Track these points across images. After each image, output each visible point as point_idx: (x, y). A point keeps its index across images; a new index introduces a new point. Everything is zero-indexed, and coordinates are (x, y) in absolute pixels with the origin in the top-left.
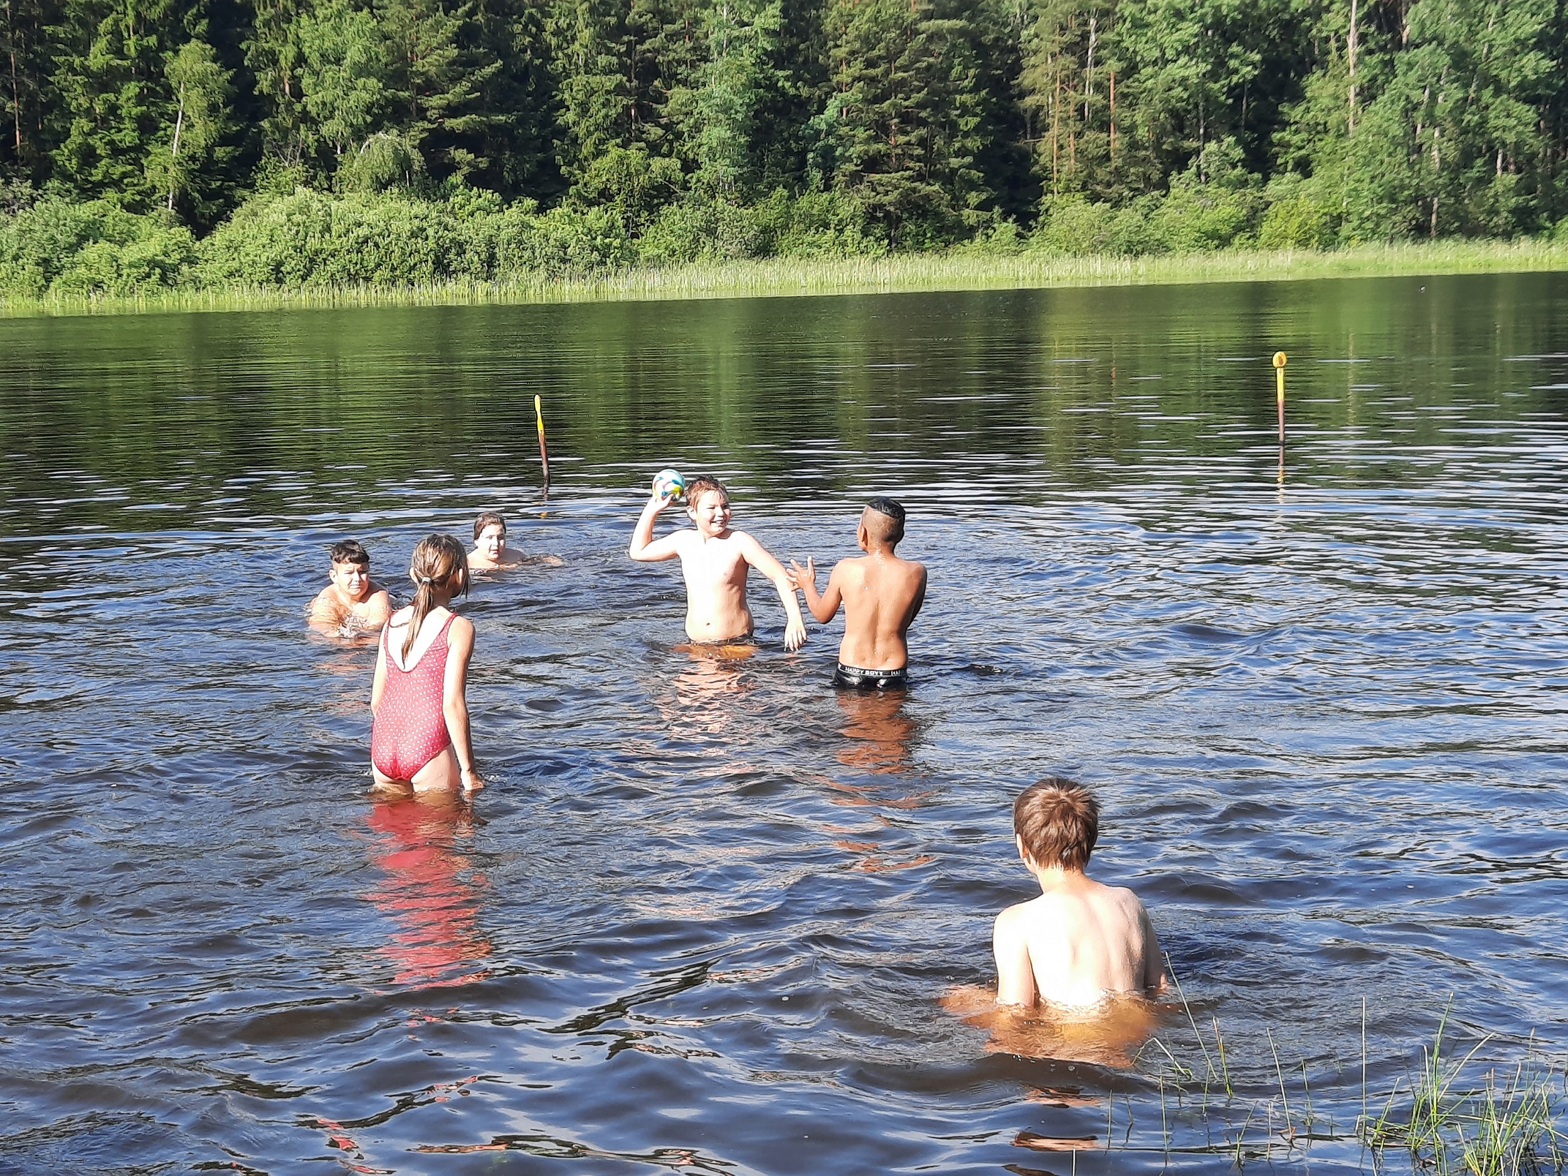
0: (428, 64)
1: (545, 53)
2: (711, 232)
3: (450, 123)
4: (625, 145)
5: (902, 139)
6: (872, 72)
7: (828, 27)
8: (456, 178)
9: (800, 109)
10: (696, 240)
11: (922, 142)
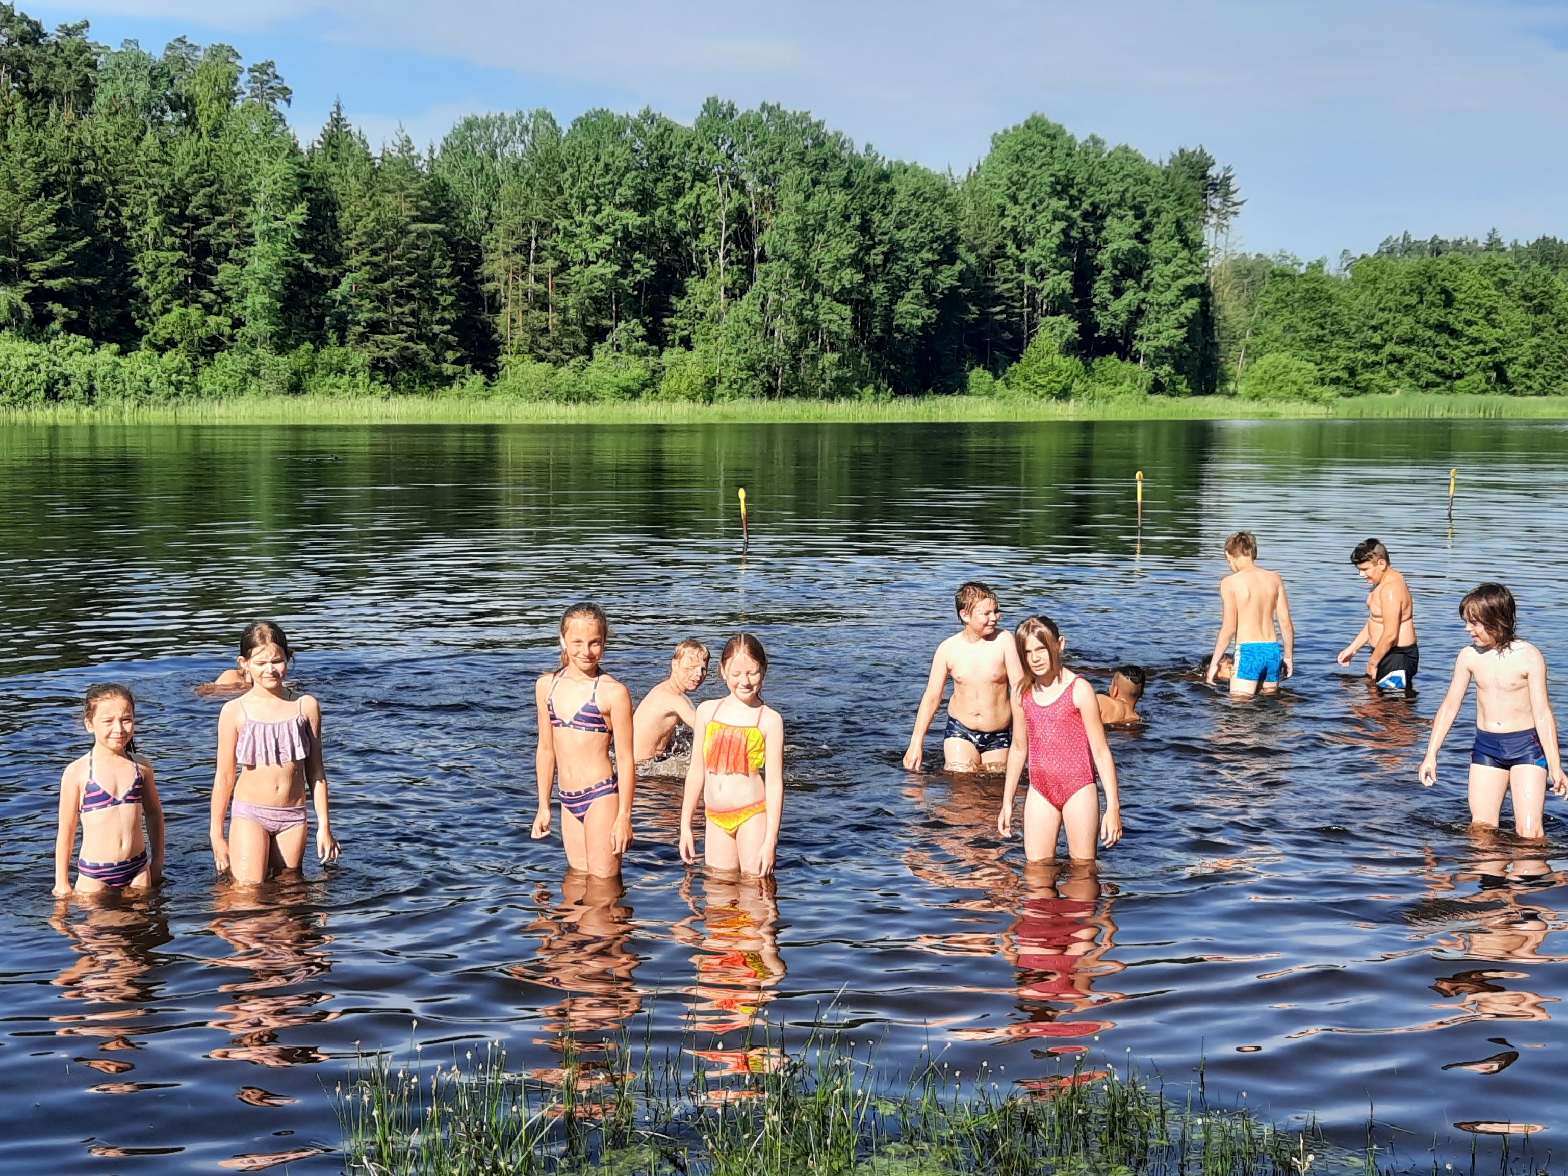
0: (32, 238)
1: (121, 231)
2: (255, 374)
3: (48, 283)
4: (186, 305)
5: (397, 310)
6: (375, 259)
7: (342, 225)
8: (56, 325)
9: (321, 285)
10: (245, 380)
11: (413, 313)
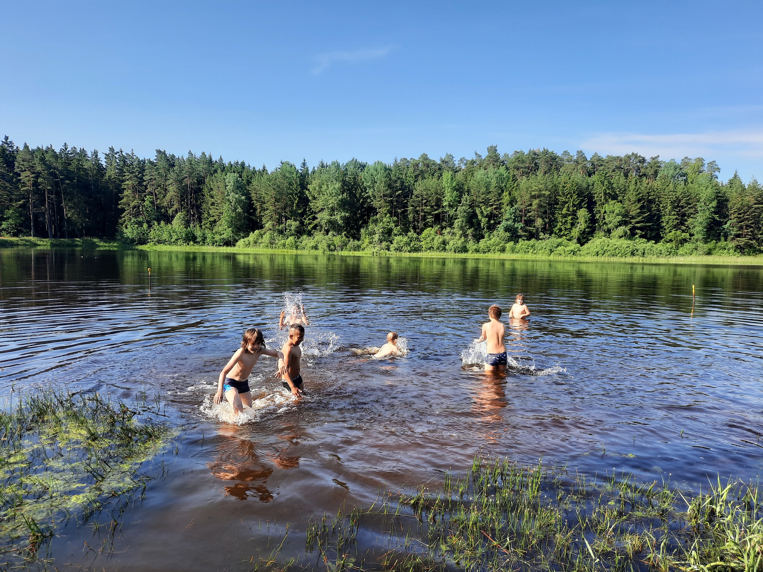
0: (633, 213)
1: (659, 210)
2: (696, 249)
3: (637, 225)
4: (676, 230)
5: (746, 231)
6: (740, 216)
7: (729, 206)
8: (637, 236)
9: (720, 224)
10: (692, 251)
11: (751, 232)
